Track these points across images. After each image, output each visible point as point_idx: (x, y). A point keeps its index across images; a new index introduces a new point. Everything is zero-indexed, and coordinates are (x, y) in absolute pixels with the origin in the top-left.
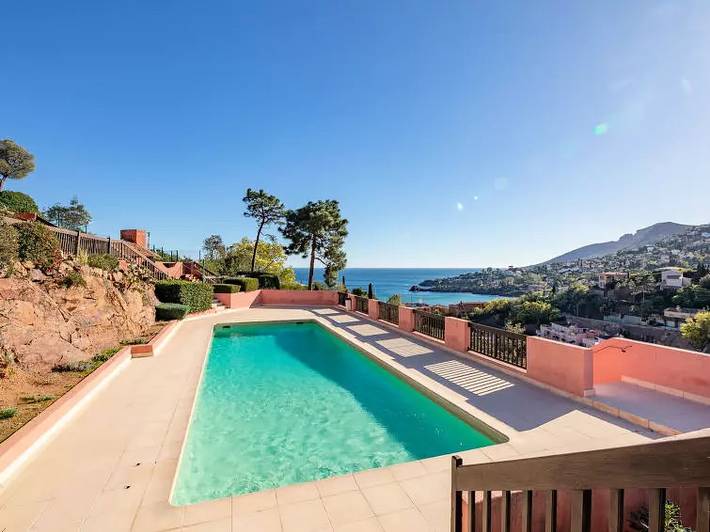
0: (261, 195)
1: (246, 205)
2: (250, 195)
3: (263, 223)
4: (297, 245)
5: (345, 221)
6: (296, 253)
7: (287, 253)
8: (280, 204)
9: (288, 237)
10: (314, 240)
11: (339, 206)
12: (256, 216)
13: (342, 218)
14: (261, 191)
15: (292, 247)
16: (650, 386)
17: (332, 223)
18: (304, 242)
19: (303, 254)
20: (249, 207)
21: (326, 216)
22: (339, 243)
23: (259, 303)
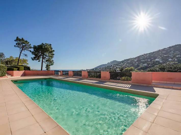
0: (22, 40)
1: (16, 42)
2: (17, 39)
3: (22, 50)
4: (36, 58)
5: (54, 51)
6: (36, 60)
7: (33, 60)
8: (29, 44)
9: (34, 54)
10: (43, 56)
11: (52, 46)
12: (19, 47)
13: (53, 50)
14: (22, 38)
15: (35, 58)
16: (158, 82)
17: (50, 51)
18: (39, 57)
19: (38, 60)
20: (17, 44)
21: (49, 48)
22: (52, 57)
23: (24, 75)
